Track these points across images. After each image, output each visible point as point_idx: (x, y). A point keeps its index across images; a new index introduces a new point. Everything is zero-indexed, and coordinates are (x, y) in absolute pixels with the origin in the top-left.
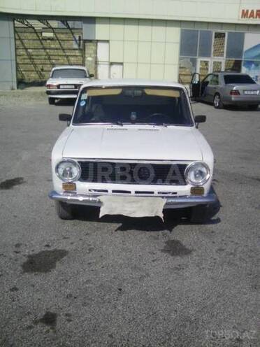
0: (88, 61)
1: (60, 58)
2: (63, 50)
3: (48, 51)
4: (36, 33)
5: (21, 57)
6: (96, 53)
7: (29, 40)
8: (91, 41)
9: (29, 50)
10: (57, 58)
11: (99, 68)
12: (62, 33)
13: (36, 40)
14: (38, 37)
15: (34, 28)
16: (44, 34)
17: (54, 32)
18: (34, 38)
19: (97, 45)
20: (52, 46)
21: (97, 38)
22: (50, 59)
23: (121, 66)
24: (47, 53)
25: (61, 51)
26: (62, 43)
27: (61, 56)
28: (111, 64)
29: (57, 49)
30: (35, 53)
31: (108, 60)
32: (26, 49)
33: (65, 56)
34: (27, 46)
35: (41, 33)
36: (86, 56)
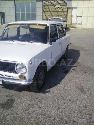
0: (69, 16)
1: (62, 15)
2: (64, 12)
3: (58, 12)
4: (54, 5)
5: (48, 15)
6: (72, 13)
7: (51, 8)
8: (70, 8)
9: (51, 12)
10: (61, 15)
11: (72, 18)
12: (64, 6)
13: (54, 8)
14: (55, 7)
15: (53, 4)
16: (57, 6)
17: (60, 5)
18: (53, 7)
19: (72, 9)
20: (60, 10)
21: (72, 7)
22: (58, 15)
23: (81, 18)
24: (57, 13)
25: (63, 12)
26: (63, 9)
27: (62, 14)
28: (78, 17)
29: (61, 12)
30: (53, 13)
31: (76, 15)
32: (50, 12)
33: (64, 14)
34: (51, 10)
35: (56, 6)
36: (68, 14)
